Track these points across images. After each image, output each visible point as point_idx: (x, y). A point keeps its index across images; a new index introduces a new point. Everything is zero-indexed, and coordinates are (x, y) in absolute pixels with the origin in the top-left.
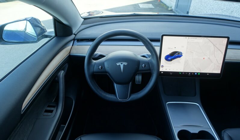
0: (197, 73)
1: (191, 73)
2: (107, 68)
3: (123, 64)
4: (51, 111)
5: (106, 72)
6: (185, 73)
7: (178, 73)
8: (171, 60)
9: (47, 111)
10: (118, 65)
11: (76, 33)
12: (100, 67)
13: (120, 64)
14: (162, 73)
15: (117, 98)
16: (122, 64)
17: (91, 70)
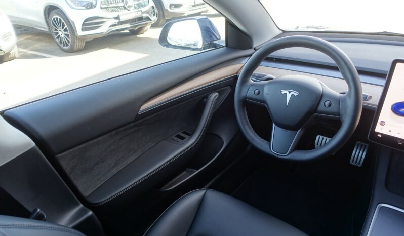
2: (266, 95)
3: (292, 93)
4: (183, 138)
5: (264, 102)
9: (179, 136)
10: (283, 92)
11: (257, 48)
12: (257, 91)
13: (287, 92)
14: (379, 136)
15: (270, 148)
16: (290, 92)
17: (243, 94)
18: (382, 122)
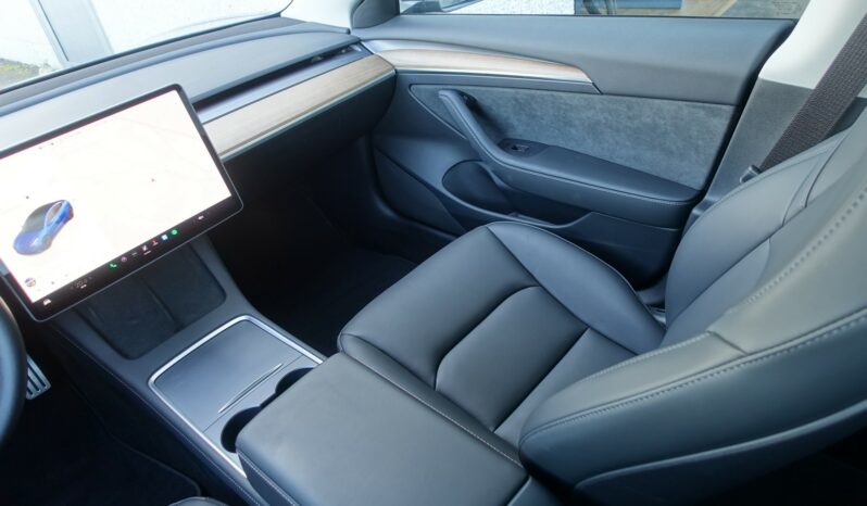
0: (168, 233)
1: (149, 244)
6: (128, 255)
7: (106, 268)
8: (46, 244)
14: (47, 302)
18: (27, 281)
